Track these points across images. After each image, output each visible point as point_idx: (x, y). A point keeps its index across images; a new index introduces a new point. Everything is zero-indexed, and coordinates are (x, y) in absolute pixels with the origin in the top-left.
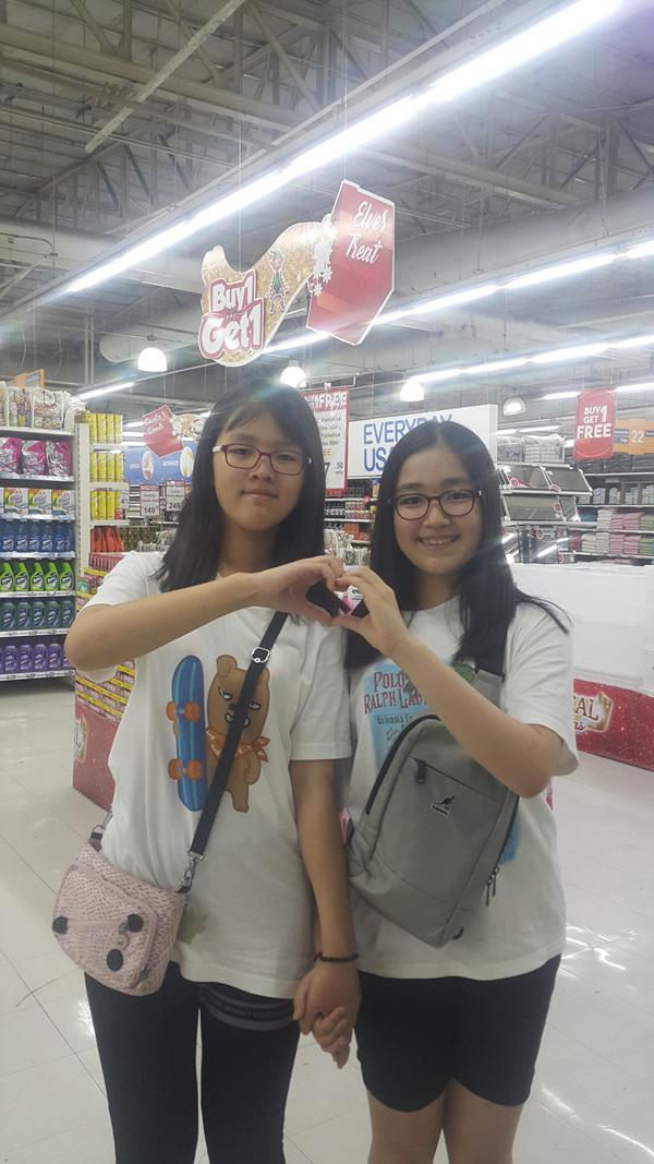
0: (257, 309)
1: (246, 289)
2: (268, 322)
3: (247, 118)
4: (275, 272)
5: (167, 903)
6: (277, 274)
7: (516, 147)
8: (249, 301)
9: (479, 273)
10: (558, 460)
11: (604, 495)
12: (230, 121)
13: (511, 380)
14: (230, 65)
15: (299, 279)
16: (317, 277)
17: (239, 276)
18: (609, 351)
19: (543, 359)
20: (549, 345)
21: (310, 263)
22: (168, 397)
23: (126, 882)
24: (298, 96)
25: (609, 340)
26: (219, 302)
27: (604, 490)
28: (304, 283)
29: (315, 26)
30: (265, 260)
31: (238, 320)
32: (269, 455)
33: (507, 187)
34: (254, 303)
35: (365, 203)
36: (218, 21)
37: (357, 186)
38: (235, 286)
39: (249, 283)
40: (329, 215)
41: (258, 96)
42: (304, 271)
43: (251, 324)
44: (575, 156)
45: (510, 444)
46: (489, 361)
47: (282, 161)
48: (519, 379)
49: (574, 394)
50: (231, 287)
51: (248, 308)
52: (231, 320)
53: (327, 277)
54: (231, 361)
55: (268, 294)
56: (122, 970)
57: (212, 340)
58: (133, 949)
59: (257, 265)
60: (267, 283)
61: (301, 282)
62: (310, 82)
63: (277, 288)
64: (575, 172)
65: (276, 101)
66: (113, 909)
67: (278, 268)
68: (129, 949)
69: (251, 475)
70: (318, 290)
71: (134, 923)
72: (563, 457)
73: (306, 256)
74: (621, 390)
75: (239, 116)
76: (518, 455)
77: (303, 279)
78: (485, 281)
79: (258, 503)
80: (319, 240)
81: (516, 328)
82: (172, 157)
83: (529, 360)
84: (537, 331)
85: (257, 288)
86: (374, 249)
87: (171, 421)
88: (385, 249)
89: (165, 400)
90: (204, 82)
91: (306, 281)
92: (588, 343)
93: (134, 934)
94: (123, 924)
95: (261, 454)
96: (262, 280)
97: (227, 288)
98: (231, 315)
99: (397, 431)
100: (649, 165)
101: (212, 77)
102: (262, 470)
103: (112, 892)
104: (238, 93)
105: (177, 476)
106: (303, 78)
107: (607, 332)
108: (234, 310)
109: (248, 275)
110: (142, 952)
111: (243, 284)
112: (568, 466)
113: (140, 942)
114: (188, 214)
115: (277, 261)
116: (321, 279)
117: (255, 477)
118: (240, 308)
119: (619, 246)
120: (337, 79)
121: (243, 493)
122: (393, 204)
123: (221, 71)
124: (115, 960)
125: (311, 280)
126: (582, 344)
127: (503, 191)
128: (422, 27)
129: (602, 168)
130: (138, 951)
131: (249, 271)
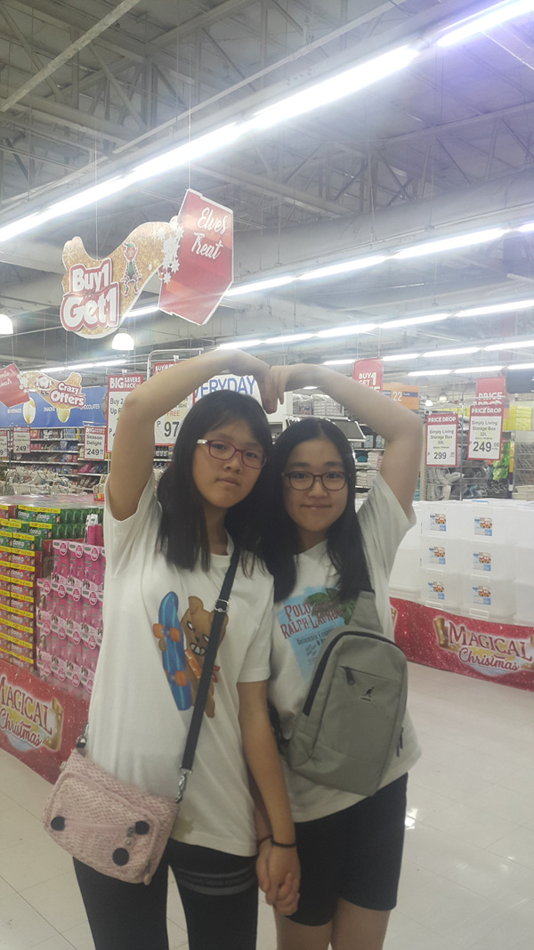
0: (113, 292)
1: (103, 275)
2: (123, 303)
3: (83, 129)
4: (129, 261)
5: (168, 812)
6: (131, 263)
7: (300, 167)
8: (106, 284)
9: (278, 266)
10: (339, 414)
11: (372, 440)
12: (67, 131)
13: (297, 348)
14: (68, 85)
15: (150, 268)
16: (166, 267)
17: (97, 262)
18: (376, 331)
19: (324, 334)
20: (329, 324)
21: (161, 256)
22: (15, 356)
23: (129, 793)
24: (125, 113)
25: (376, 322)
26: (79, 283)
27: (372, 437)
28: (155, 272)
29: (139, 59)
30: (120, 251)
31: (96, 299)
32: (242, 452)
33: (293, 198)
34: (110, 287)
35: (208, 209)
36: (75, 49)
37: (200, 195)
38: (93, 271)
39: (106, 268)
40: (175, 218)
41: (92, 112)
42: (155, 262)
43: (108, 304)
44: (344, 175)
45: (302, 400)
46: (284, 334)
47: (125, 169)
48: (304, 347)
49: (351, 361)
50: (89, 272)
51: (105, 290)
52: (90, 299)
53: (175, 268)
54: (90, 333)
55: (122, 280)
56: (128, 865)
57: (73, 316)
58: (139, 849)
59: (113, 255)
60: (121, 270)
61: (152, 270)
62: (136, 104)
63: (131, 274)
64: (345, 188)
65: (107, 117)
66: (119, 815)
67: (131, 259)
68: (136, 849)
69: (226, 466)
70: (167, 278)
71: (142, 828)
72: (343, 412)
73: (155, 248)
74: (386, 359)
75: (76, 127)
76: (308, 409)
77: (153, 268)
78: (285, 272)
79: (227, 489)
80: (167, 237)
81: (302, 309)
82: (16, 156)
83: (314, 335)
84: (319, 312)
85: (112, 275)
86: (216, 247)
87: (18, 376)
88: (225, 247)
89: (13, 358)
90: (46, 97)
91: (157, 270)
92: (359, 324)
93: (139, 836)
94: (130, 828)
95: (236, 450)
96: (117, 268)
97: (86, 272)
98: (91, 295)
99: (211, 388)
100: (401, 185)
101: (53, 93)
102: (235, 463)
103: (117, 801)
104: (77, 108)
105: (21, 422)
106: (130, 99)
107: (375, 315)
108: (93, 291)
109: (105, 263)
110: (148, 851)
111: (100, 270)
112: (347, 418)
113: (145, 843)
114: (41, 207)
115: (131, 252)
116: (170, 270)
117: (229, 468)
118: (97, 290)
119: (389, 249)
120: (158, 103)
121: (218, 480)
122: (231, 212)
123: (60, 89)
124: (121, 857)
125: (161, 269)
126: (356, 324)
127: (291, 201)
128: (226, 67)
129: (365, 187)
130: (145, 850)
131: (106, 259)
